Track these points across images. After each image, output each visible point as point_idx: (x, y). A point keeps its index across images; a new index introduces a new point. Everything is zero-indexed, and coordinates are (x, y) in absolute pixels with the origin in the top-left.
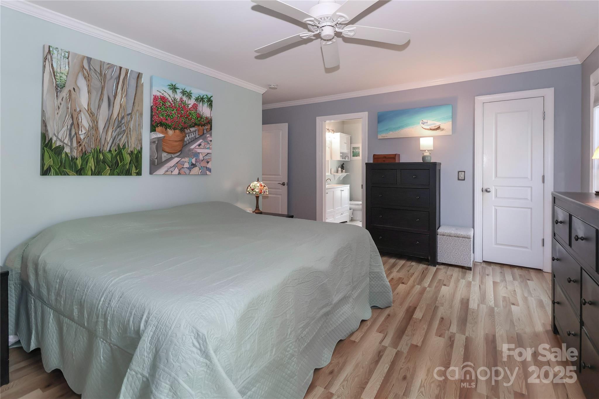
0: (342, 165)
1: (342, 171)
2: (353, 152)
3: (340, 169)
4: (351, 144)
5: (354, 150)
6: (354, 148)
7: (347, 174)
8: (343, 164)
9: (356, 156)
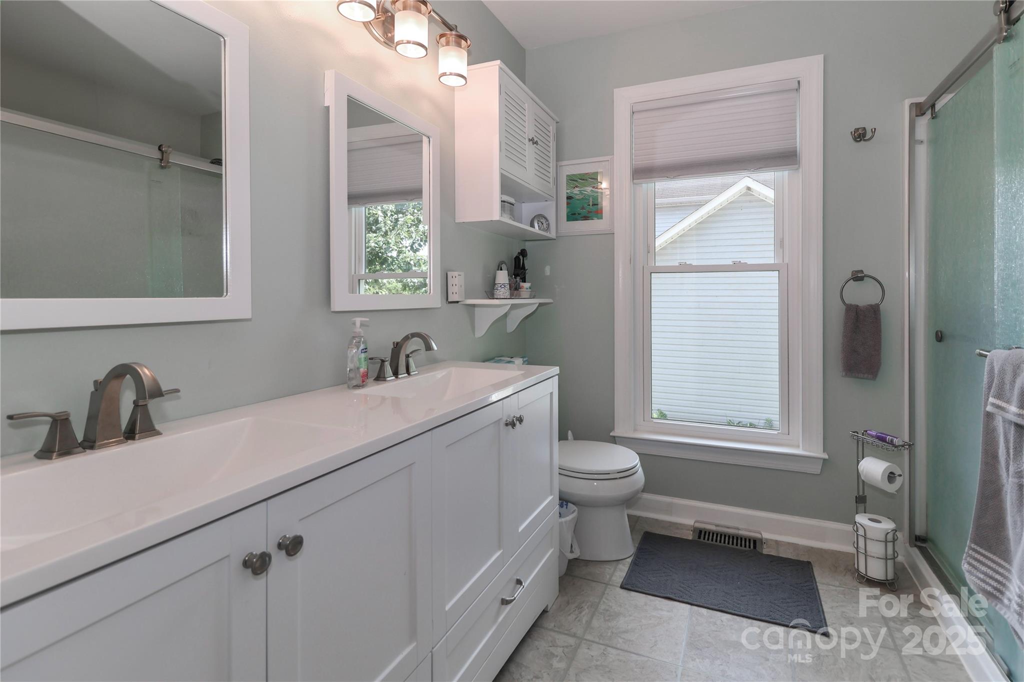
0: (517, 259)
1: (515, 289)
2: (569, 198)
3: (503, 277)
4: (557, 160)
5: (576, 191)
6: (573, 180)
7: (541, 305)
8: (523, 253)
9: (586, 218)
